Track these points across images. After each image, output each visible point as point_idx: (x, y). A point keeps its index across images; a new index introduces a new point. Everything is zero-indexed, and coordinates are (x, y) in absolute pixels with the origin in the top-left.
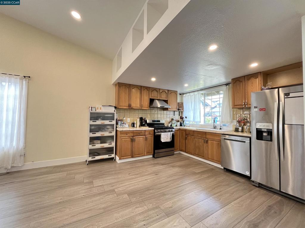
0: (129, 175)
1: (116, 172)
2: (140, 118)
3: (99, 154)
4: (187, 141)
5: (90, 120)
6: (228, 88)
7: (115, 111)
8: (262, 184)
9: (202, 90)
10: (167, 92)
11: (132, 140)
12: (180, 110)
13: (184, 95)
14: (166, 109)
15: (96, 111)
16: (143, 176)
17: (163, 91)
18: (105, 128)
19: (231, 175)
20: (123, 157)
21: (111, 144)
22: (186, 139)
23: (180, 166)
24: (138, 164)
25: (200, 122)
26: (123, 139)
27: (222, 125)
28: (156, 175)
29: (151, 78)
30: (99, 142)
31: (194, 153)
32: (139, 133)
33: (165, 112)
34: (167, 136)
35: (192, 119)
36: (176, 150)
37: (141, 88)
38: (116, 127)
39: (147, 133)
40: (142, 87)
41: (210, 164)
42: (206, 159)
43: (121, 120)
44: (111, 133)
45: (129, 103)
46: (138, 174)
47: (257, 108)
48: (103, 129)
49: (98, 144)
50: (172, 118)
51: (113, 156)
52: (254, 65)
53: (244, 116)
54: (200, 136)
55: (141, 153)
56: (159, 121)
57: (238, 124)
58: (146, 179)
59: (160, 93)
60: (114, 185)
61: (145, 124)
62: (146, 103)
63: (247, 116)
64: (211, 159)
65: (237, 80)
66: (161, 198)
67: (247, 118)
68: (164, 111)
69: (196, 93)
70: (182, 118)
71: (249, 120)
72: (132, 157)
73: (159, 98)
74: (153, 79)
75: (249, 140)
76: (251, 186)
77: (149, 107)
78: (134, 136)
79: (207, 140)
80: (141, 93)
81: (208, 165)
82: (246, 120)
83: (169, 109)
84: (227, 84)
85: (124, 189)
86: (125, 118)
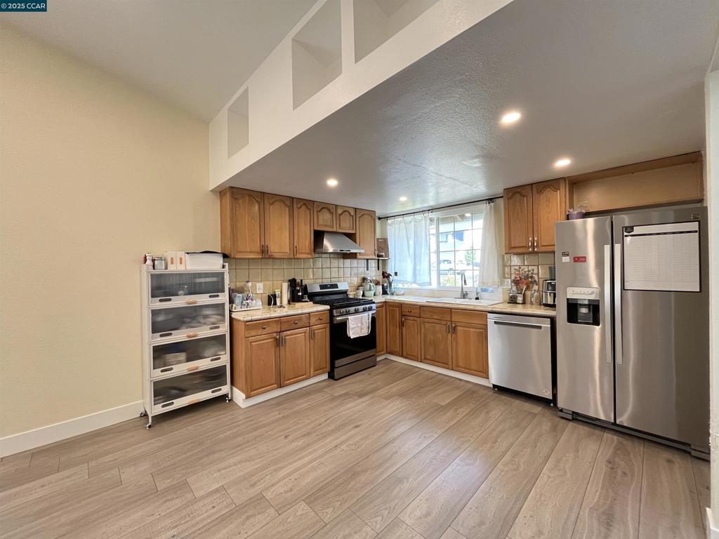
0: (287, 440)
1: (246, 436)
2: (289, 281)
3: (182, 392)
4: (404, 332)
5: (153, 297)
6: (493, 208)
7: (224, 267)
8: (577, 414)
9: (432, 210)
10: (352, 213)
11: (279, 343)
12: (382, 256)
13: (389, 221)
14: (353, 256)
15: (166, 268)
16: (324, 437)
17: (345, 211)
18: (198, 316)
19: (512, 400)
20: (255, 390)
21: (219, 359)
22: (402, 324)
23: (402, 395)
24: (298, 402)
25: (430, 284)
26: (253, 344)
27: (479, 290)
28: (357, 427)
29: (325, 181)
30: (182, 356)
31: (423, 357)
32: (292, 323)
33: (348, 262)
34: (362, 323)
35: (409, 277)
36: (379, 354)
37: (292, 203)
38: (231, 311)
39: (313, 321)
40: (295, 200)
41: (461, 380)
42: (452, 370)
43: (241, 291)
44: (218, 327)
45: (263, 243)
46: (309, 434)
47: (568, 255)
48: (194, 318)
49: (179, 362)
50: (362, 276)
51: (225, 389)
52: (563, 164)
53: (526, 270)
54: (436, 317)
55: (301, 374)
56: (336, 286)
57: (514, 288)
58: (335, 443)
59: (338, 216)
60: (255, 479)
61: (302, 297)
62: (306, 240)
63: (533, 270)
64: (465, 368)
65: (517, 192)
66: (395, 493)
67: (532, 273)
68: (346, 260)
69: (418, 217)
70: (386, 275)
71: (536, 279)
72: (280, 386)
73: (335, 230)
74: (332, 183)
75: (549, 323)
76: (559, 419)
77: (313, 252)
78: (283, 330)
79: (454, 325)
80: (292, 216)
81: (458, 381)
82: (532, 277)
83: (358, 256)
84: (491, 199)
85: (290, 486)
86: (250, 284)
